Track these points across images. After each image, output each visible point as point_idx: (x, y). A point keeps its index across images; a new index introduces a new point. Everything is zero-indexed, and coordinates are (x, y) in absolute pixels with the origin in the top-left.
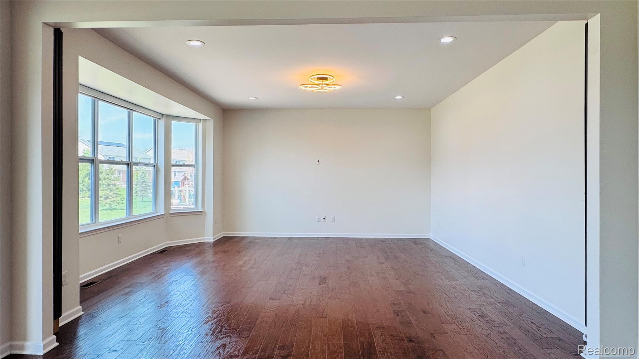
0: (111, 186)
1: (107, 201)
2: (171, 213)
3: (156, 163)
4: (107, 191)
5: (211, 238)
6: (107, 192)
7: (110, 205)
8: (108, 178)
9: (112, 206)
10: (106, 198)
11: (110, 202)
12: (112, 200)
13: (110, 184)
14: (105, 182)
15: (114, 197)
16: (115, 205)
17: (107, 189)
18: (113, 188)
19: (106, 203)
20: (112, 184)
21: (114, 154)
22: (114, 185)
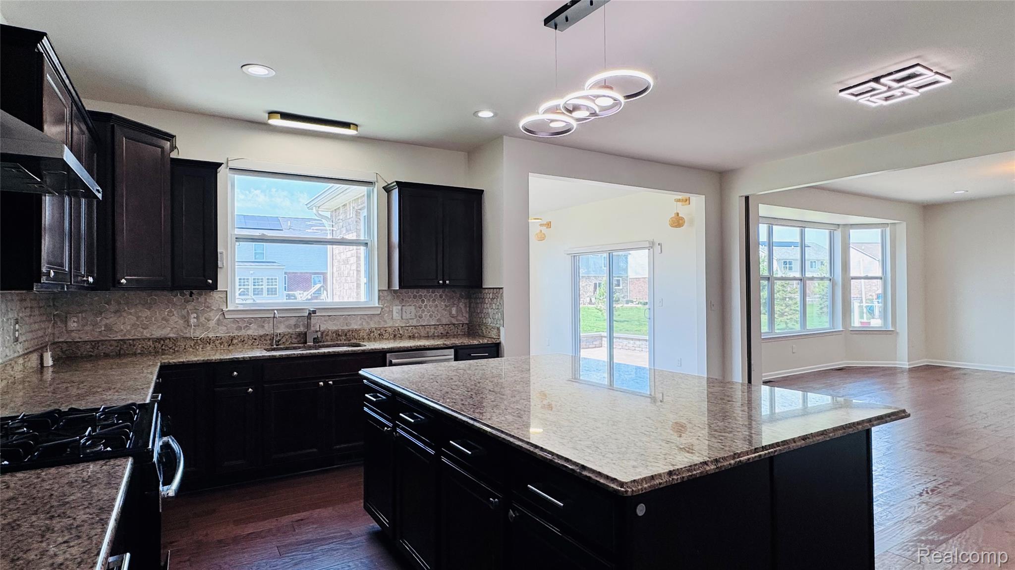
0: (787, 299)
1: (781, 318)
2: (851, 330)
3: (832, 276)
4: (782, 306)
5: (905, 363)
6: (782, 308)
7: (786, 323)
8: (783, 290)
9: (788, 325)
10: (782, 315)
11: (786, 320)
12: (789, 317)
13: (786, 298)
14: (779, 295)
15: (791, 315)
16: (793, 325)
17: (782, 303)
18: (790, 303)
19: (781, 322)
20: (788, 298)
21: (791, 258)
22: (790, 298)
